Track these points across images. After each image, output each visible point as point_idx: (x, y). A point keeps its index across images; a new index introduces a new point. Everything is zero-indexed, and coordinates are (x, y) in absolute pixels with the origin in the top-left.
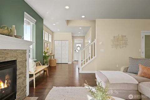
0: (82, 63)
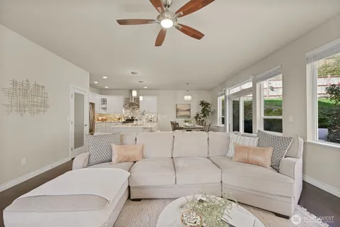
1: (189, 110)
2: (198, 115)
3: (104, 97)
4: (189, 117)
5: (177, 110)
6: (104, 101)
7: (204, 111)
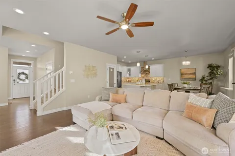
0: (42, 98)
1: (195, 73)
2: (203, 78)
3: (129, 68)
4: (195, 79)
5: (182, 74)
6: (129, 70)
7: (211, 73)
